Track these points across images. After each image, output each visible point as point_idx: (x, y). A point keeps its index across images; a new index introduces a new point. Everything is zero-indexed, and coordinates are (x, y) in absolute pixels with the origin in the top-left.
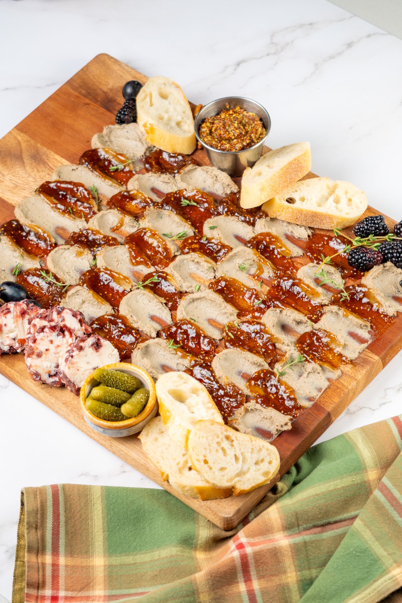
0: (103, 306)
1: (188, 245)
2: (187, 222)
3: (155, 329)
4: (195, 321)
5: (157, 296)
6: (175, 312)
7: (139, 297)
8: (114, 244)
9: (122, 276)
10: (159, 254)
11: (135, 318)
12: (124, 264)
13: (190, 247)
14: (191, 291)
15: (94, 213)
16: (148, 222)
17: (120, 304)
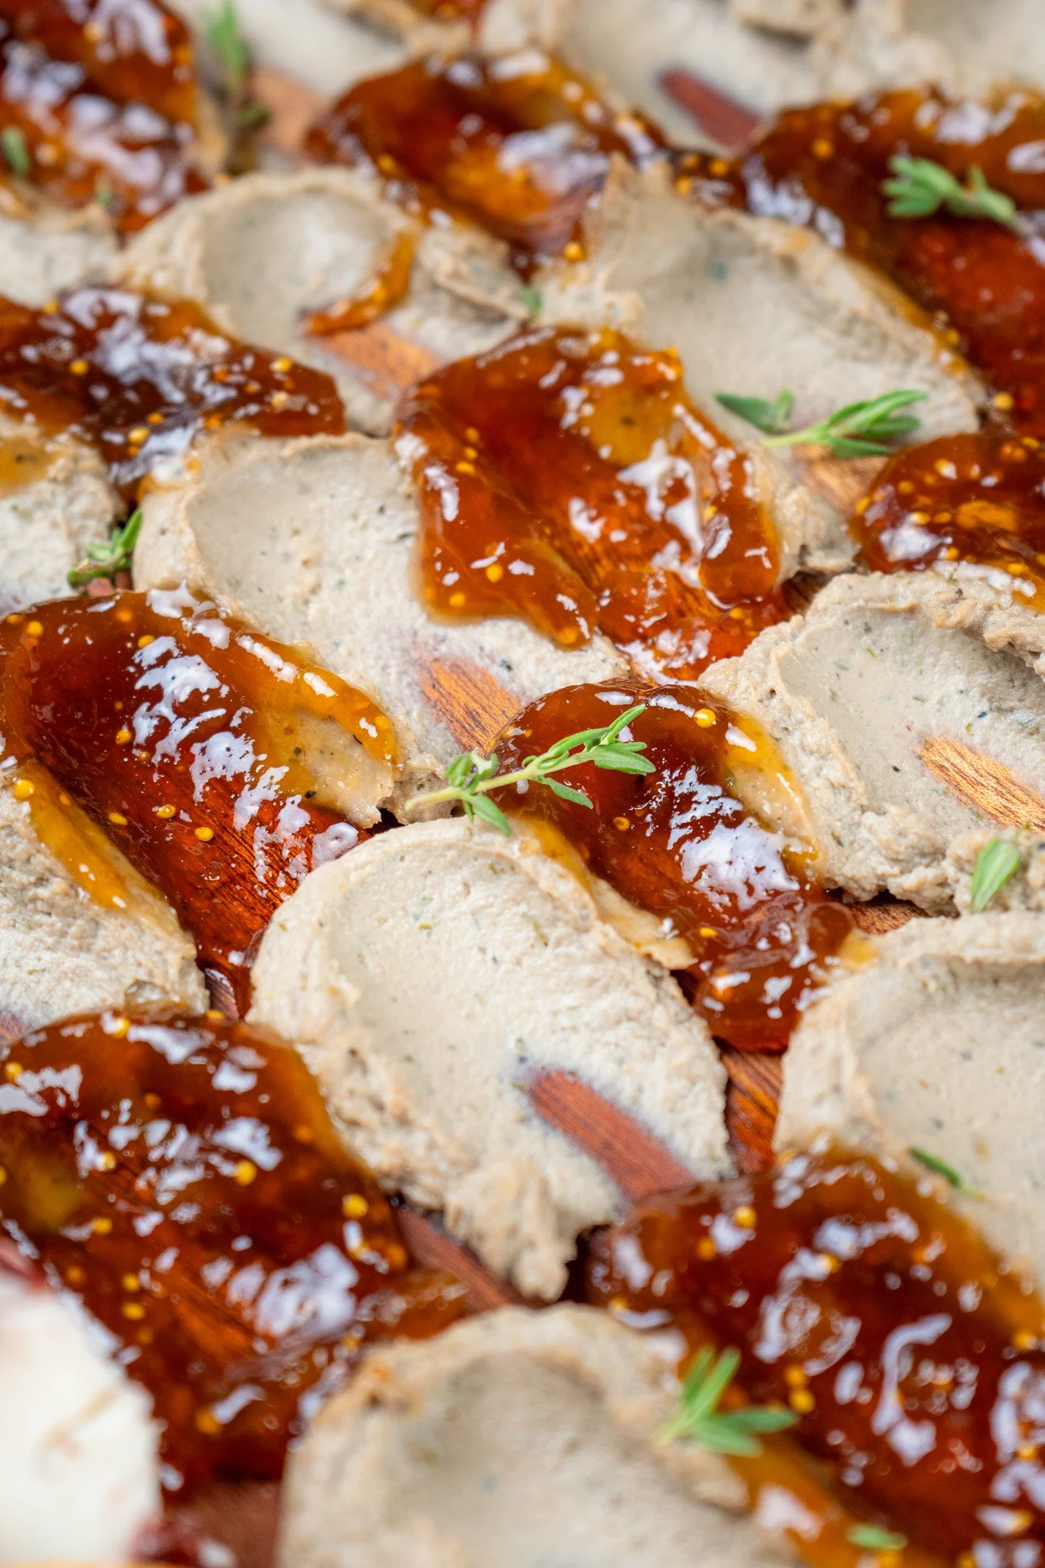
0: (111, 930)
1: (924, 500)
2: (926, 323)
3: (562, 1215)
4: (953, 1180)
5: (612, 899)
6: (763, 1065)
7: (452, 884)
8: (304, 414)
9: (330, 679)
10: (673, 547)
11: (382, 1079)
12: (363, 596)
13: (944, 517)
14: (932, 893)
15: (195, 184)
16: (611, 286)
17: (272, 930)
